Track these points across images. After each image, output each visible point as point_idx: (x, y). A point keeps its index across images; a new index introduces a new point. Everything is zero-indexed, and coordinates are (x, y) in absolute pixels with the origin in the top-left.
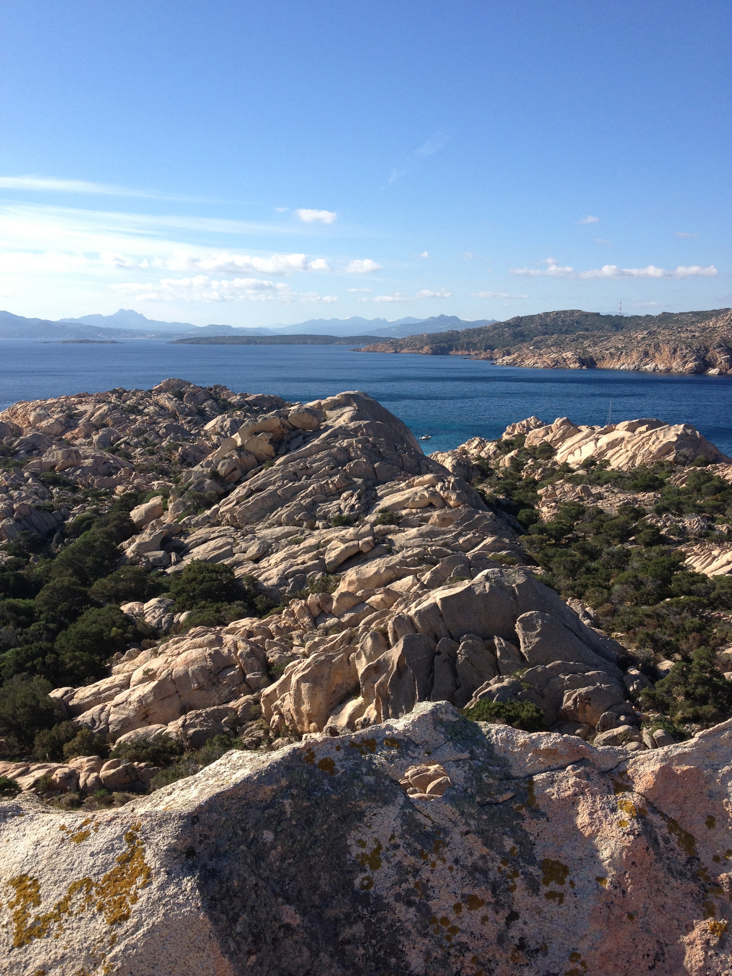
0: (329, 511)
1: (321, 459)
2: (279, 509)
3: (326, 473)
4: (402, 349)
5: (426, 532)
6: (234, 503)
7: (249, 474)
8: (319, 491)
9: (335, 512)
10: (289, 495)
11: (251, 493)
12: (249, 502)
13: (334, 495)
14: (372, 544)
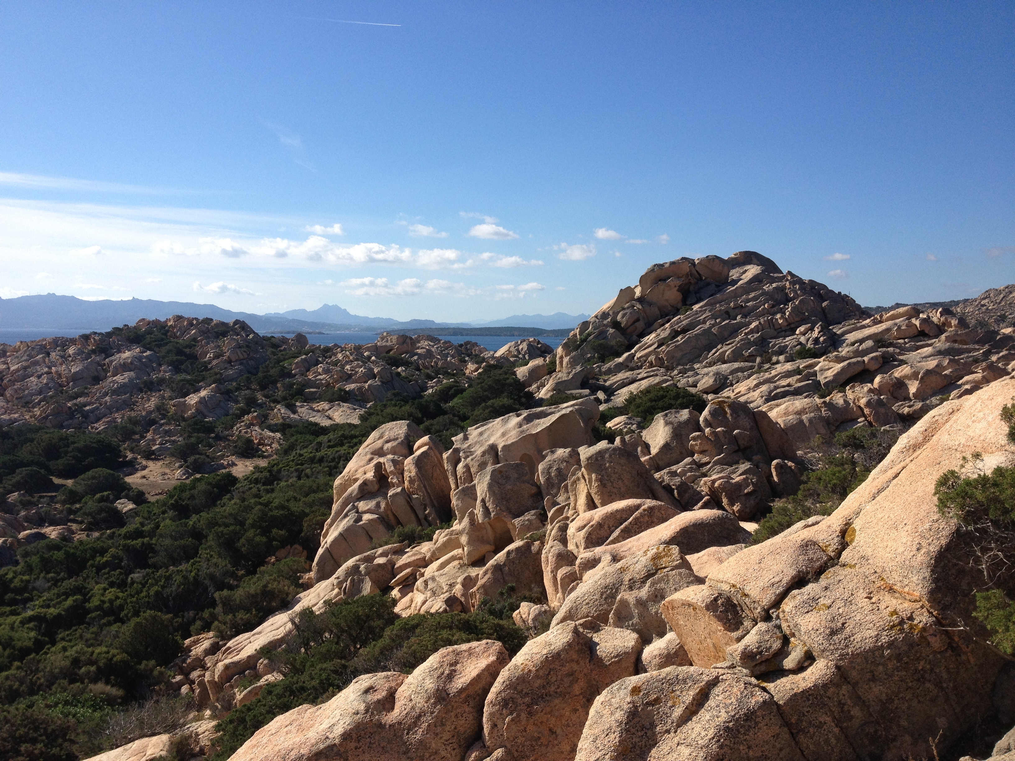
0: (787, 346)
1: (755, 298)
2: (719, 347)
3: (765, 311)
5: (945, 350)
6: (656, 345)
7: (656, 324)
8: (767, 326)
9: (795, 346)
10: (726, 334)
11: (675, 334)
12: (678, 341)
14: (881, 360)
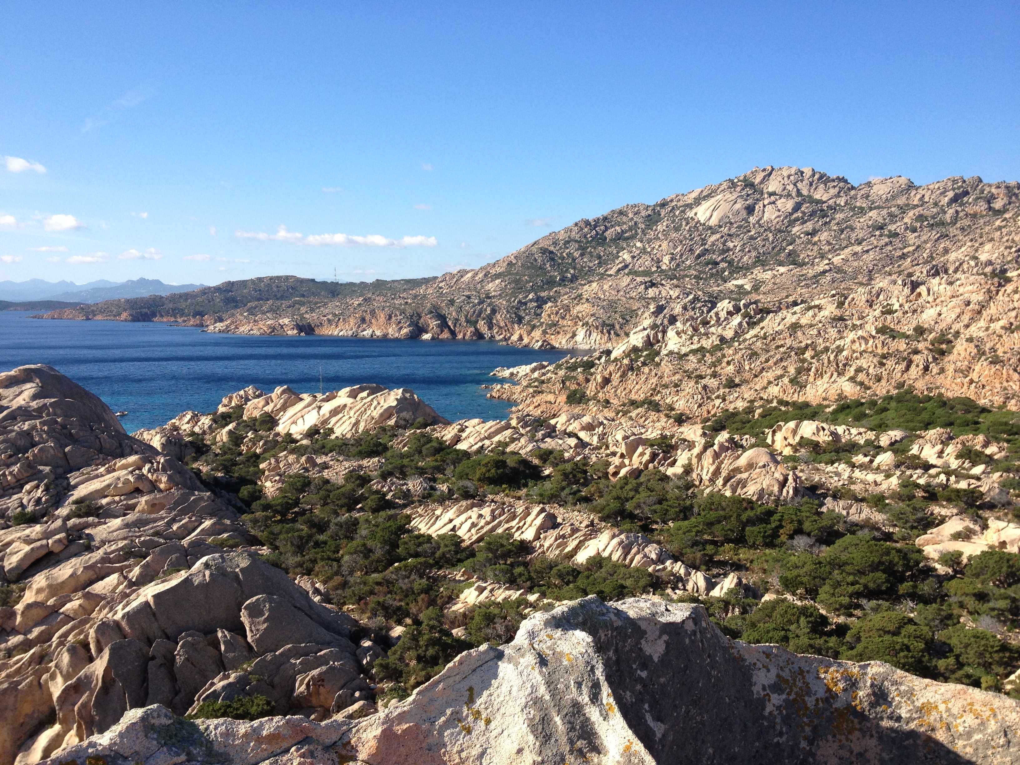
3: (2, 462)
4: (95, 315)
5: (133, 522)
9: (16, 508)
13: (13, 488)
14: (66, 542)
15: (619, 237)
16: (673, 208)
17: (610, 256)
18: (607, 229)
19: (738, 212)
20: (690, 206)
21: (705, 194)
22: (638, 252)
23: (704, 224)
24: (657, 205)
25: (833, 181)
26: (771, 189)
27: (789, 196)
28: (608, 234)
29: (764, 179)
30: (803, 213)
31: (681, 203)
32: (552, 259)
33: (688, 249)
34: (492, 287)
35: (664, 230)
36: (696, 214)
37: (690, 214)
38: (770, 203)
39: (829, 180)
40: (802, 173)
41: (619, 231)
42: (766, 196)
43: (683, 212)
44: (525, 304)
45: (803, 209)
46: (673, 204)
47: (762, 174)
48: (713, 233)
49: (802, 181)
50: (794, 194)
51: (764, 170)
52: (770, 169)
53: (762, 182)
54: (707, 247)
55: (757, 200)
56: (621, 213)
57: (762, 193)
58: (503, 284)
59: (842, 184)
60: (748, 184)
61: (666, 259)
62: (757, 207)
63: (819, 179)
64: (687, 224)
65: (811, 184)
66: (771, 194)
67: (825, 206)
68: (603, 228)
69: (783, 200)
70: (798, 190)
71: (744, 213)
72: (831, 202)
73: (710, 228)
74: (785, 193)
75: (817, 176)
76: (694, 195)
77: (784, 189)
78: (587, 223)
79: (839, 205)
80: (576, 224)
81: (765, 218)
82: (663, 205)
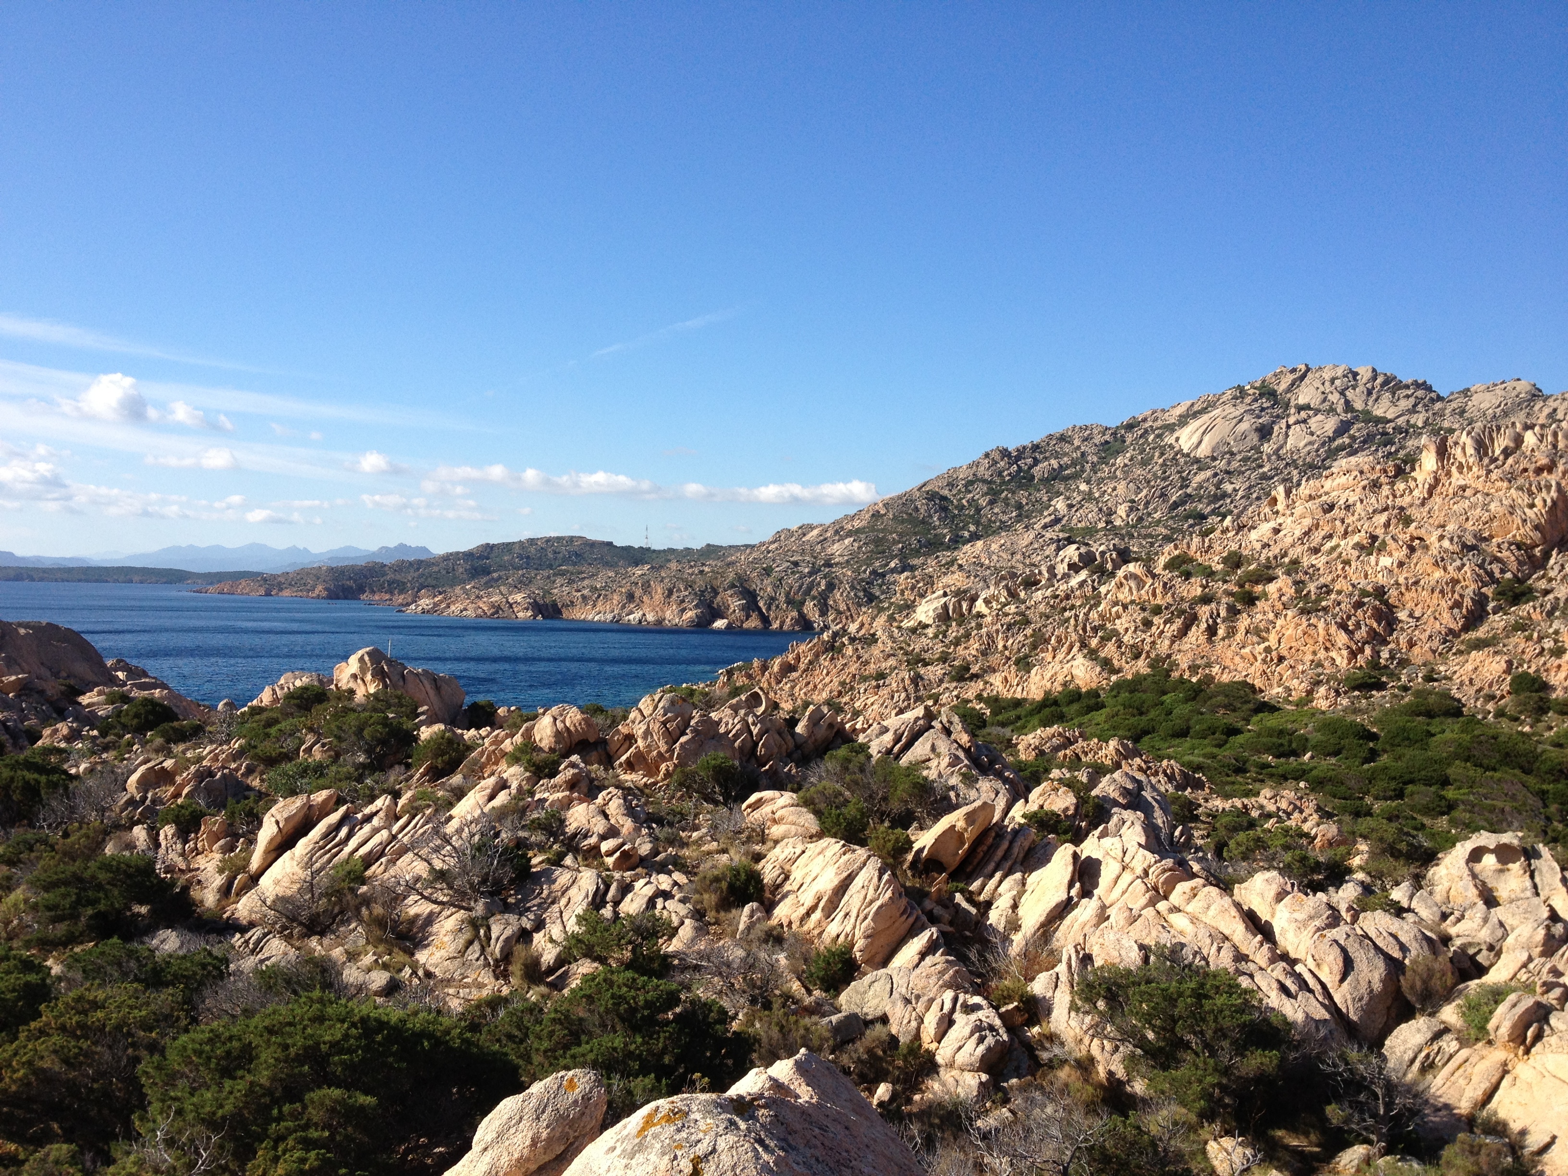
4: (281, 590)
15: (1056, 475)
16: (1146, 431)
17: (1038, 506)
18: (1036, 462)
19: (1244, 436)
20: (1171, 428)
21: (1196, 408)
22: (1079, 498)
23: (1188, 455)
24: (1122, 426)
25: (1407, 387)
26: (1302, 401)
27: (1332, 410)
28: (1037, 471)
29: (1293, 384)
30: (1353, 438)
31: (1159, 423)
32: (944, 509)
33: (1158, 493)
34: (838, 549)
35: (1126, 465)
36: (1177, 439)
37: (1169, 439)
38: (1297, 422)
39: (1400, 386)
40: (1355, 375)
41: (1056, 466)
42: (1293, 411)
43: (1159, 436)
44: (883, 575)
45: (1352, 432)
46: (1147, 425)
47: (1290, 378)
48: (1200, 469)
49: (1354, 388)
50: (1340, 409)
51: (1294, 371)
52: (1303, 368)
53: (1289, 390)
54: (1189, 491)
55: (1278, 416)
56: (1063, 438)
57: (1287, 406)
58: (856, 545)
59: (1420, 393)
60: (1267, 392)
61: (1122, 510)
62: (1276, 428)
63: (1383, 384)
64: (1162, 454)
65: (1369, 393)
66: (1300, 408)
67: (1390, 429)
68: (1030, 461)
69: (1320, 417)
70: (1347, 402)
71: (1254, 438)
72: (1401, 421)
73: (1197, 461)
74: (1326, 406)
75: (1380, 380)
76: (1179, 411)
77: (1325, 400)
78: (1005, 453)
79: (1413, 426)
80: (987, 455)
81: (1288, 446)
82: (1130, 427)
